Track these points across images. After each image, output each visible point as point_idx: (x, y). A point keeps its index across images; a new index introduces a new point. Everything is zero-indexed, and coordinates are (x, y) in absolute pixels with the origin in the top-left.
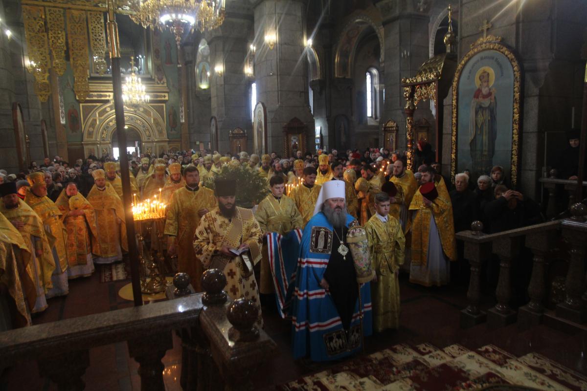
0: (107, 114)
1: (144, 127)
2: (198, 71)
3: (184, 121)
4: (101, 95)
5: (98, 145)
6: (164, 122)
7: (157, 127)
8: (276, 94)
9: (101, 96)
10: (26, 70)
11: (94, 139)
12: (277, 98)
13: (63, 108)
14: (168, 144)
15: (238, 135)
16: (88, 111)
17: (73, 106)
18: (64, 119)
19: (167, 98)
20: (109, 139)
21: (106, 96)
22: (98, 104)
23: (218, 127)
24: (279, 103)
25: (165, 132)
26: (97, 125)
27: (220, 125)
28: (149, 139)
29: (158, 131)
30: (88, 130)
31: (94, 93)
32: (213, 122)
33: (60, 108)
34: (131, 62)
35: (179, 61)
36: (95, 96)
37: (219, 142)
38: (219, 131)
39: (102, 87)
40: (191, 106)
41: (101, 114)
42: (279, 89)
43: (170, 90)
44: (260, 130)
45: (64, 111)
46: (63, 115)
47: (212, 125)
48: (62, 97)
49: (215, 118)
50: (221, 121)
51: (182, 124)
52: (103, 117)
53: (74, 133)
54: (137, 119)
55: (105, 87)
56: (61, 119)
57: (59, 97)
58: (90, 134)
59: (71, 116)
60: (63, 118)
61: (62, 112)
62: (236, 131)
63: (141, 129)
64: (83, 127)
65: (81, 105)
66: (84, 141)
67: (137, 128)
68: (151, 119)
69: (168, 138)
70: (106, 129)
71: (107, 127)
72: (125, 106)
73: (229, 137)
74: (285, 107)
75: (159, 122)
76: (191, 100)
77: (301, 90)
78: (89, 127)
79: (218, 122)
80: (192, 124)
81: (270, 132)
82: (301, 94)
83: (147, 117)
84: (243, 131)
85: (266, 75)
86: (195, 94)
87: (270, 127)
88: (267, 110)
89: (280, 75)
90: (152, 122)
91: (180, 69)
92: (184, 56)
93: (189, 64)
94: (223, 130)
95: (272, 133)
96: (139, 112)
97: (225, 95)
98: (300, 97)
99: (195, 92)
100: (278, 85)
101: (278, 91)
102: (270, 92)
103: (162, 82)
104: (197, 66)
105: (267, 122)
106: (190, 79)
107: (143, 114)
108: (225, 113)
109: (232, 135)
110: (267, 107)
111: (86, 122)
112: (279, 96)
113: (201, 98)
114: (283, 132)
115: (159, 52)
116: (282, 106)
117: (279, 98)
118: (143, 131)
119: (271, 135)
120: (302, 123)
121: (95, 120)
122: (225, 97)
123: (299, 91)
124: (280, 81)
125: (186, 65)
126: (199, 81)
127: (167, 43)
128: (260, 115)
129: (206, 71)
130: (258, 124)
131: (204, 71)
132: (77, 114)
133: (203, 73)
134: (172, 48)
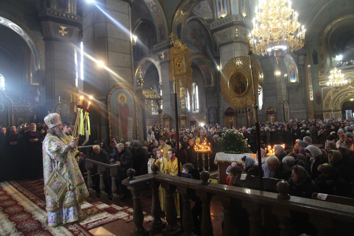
0: (337, 93)
5: (332, 112)
11: (329, 108)
13: (312, 91)
16: (326, 92)
17: (318, 90)
20: (340, 108)
26: (331, 100)
33: (310, 92)
41: (334, 93)
48: (312, 86)
52: (335, 95)
53: (318, 105)
56: (311, 98)
57: (310, 86)
58: (327, 105)
60: (312, 97)
61: (311, 94)
65: (322, 88)
66: (323, 109)
70: (337, 102)
71: (338, 101)
72: (350, 86)
78: (326, 101)
111: (325, 98)
121: (330, 97)
132: (320, 94)
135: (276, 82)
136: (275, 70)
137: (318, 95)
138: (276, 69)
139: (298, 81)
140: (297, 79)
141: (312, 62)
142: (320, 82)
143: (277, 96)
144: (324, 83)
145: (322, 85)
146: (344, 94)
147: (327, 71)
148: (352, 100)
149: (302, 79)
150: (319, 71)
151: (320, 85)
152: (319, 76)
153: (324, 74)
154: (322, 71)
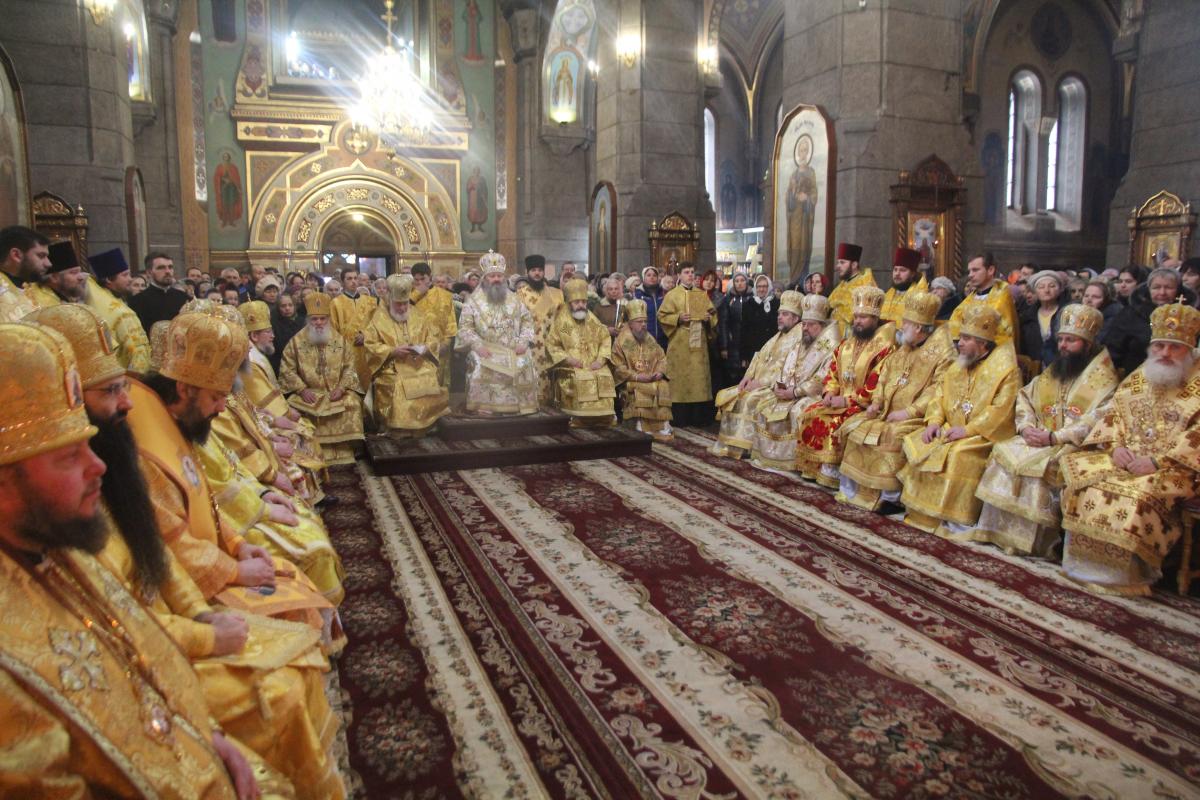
0: (311, 181)
1: (404, 217)
3: (505, 206)
4: (299, 129)
5: (287, 261)
6: (455, 205)
7: (436, 218)
8: (874, 72)
9: (300, 133)
10: (86, 12)
11: (276, 243)
12: (876, 89)
13: (204, 162)
14: (464, 264)
15: (673, 236)
16: (264, 171)
17: (229, 158)
18: (205, 189)
19: (464, 146)
20: (316, 247)
21: (311, 134)
22: (290, 154)
23: (621, 211)
24: (884, 106)
25: (456, 232)
26: (286, 209)
27: (623, 205)
28: (415, 249)
29: (440, 228)
30: (264, 220)
31: (281, 126)
32: (603, 196)
33: (196, 160)
34: (384, 17)
35: (500, 53)
36: (284, 132)
37: (619, 253)
38: (620, 222)
39: (301, 110)
40: (528, 167)
41: (295, 183)
42: (885, 58)
43: (474, 126)
44: (803, 197)
45: (204, 168)
46: (201, 178)
47: (597, 207)
48: (202, 133)
49: (610, 186)
50: (630, 193)
51: (500, 214)
52: (302, 189)
53: (229, 227)
54: (388, 197)
55: (309, 111)
56: (197, 188)
57: (195, 133)
58: (268, 231)
59: (222, 182)
60: (201, 187)
61: (200, 171)
62: (669, 224)
63: (397, 222)
64: (251, 212)
65: (249, 154)
66: (251, 246)
67: (388, 221)
68: (423, 199)
69: (464, 249)
70: (308, 219)
71: (312, 215)
72: (358, 162)
73: (650, 240)
74: (901, 118)
75: (442, 207)
76: (527, 152)
77: (950, 68)
78: (267, 213)
79: (618, 196)
80: (528, 214)
81: (852, 201)
82: (948, 79)
83: (414, 192)
84: (689, 224)
85: (840, 10)
86: (540, 137)
87: (853, 183)
88: (839, 128)
89: (890, 8)
90: (426, 206)
91: (499, 71)
92: (513, 38)
93: (528, 57)
94: (632, 219)
95: (857, 205)
96: (395, 178)
97: (642, 119)
98: (947, 89)
99: (540, 131)
100: (882, 43)
101: (881, 62)
102: (850, 66)
103: (455, 103)
104: (548, 60)
105: (839, 168)
106: (527, 97)
107: (405, 185)
108: (642, 171)
109: (657, 234)
110: (838, 119)
111: (258, 198)
112: (885, 81)
113: (552, 145)
114: (891, 202)
115: (450, 25)
116: (893, 117)
117: (884, 87)
118: (402, 229)
119: (853, 212)
120: (952, 178)
121: (282, 195)
122: (642, 125)
123: (943, 71)
124: (889, 31)
125: (518, 59)
126: (551, 100)
127: (472, 5)
128: (806, 150)
129: (570, 76)
130: (794, 181)
131: (564, 75)
132: (238, 179)
133: (562, 82)
134: (481, 19)
135: (85, 47)
137: (227, 181)
139: (150, 98)
140: (142, 82)
141: (209, 27)
142: (241, 126)
143: (89, 127)
144: (258, 131)
145: (252, 137)
146: (333, 189)
147: (271, 84)
148: (358, 217)
149: (164, 91)
150: (241, 74)
151: (242, 136)
152: (240, 98)
153: (258, 91)
154: (254, 76)
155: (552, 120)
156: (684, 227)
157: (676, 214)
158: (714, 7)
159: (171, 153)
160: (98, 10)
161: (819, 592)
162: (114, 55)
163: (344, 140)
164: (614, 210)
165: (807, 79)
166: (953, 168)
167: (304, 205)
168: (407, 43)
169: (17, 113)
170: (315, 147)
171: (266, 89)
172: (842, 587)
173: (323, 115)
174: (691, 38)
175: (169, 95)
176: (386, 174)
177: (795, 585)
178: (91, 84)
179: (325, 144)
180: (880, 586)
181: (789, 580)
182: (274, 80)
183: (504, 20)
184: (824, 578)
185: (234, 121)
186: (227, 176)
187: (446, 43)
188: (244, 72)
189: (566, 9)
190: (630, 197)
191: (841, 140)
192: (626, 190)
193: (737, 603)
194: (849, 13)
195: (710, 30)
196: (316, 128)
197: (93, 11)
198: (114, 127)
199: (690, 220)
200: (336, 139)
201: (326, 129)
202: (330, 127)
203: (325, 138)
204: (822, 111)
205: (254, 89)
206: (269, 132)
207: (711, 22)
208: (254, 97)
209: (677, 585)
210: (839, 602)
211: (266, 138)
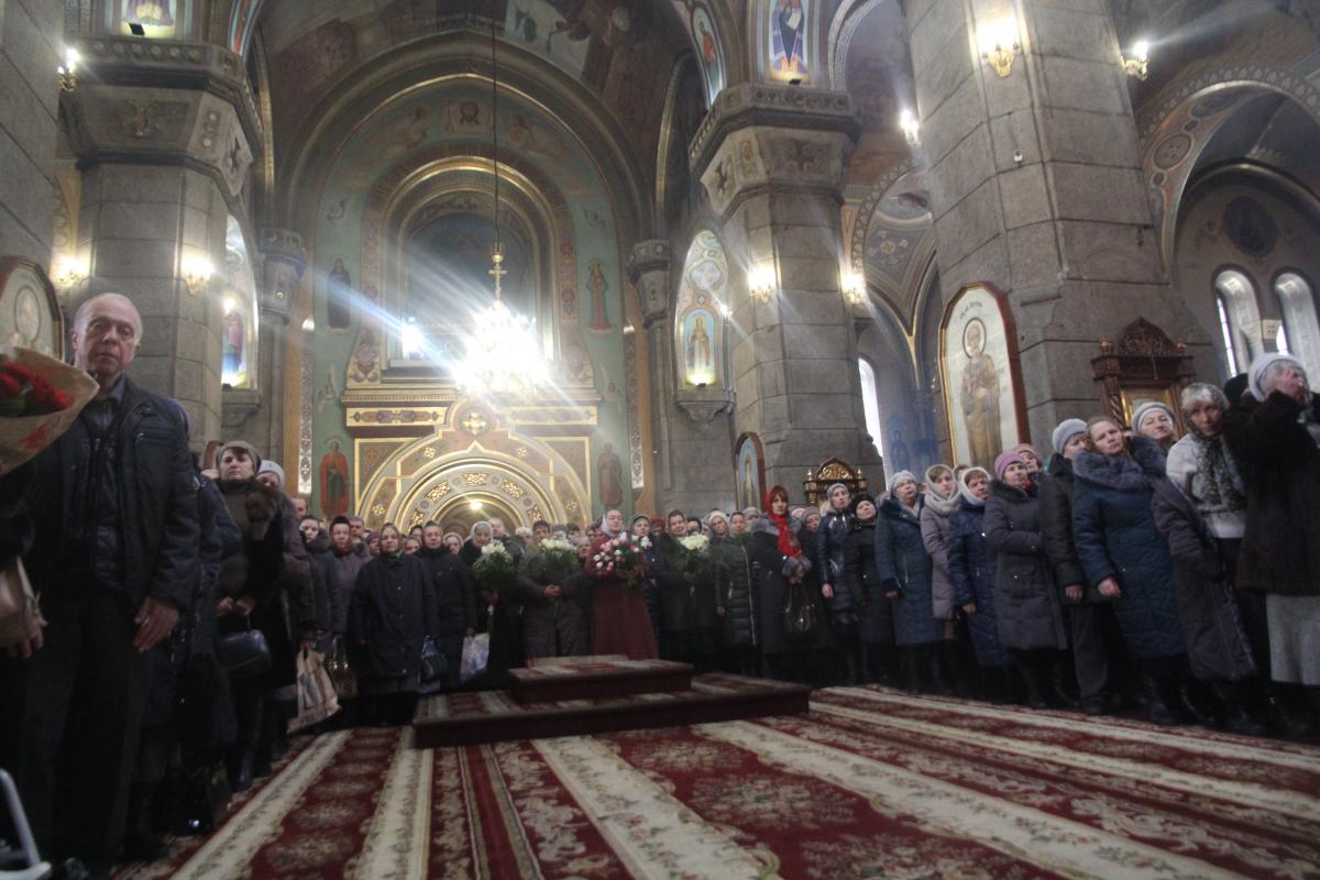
0: (423, 468)
1: (528, 502)
2: (682, 329)
3: (641, 484)
4: (413, 412)
6: (585, 487)
7: (564, 502)
8: (1046, 232)
9: (413, 416)
12: (1052, 249)
13: (310, 452)
16: (373, 459)
17: (337, 447)
18: (309, 481)
19: (592, 421)
21: (424, 416)
22: (402, 439)
23: (768, 463)
24: (1066, 269)
25: (586, 515)
26: (395, 499)
27: (772, 455)
29: (568, 514)
30: (371, 512)
31: (393, 410)
32: (748, 450)
33: (301, 450)
34: (491, 272)
35: (628, 319)
36: (396, 416)
38: (769, 474)
39: (415, 392)
40: (665, 437)
41: (409, 467)
42: (1057, 215)
43: (603, 398)
44: (982, 392)
45: (310, 459)
46: (306, 469)
47: (741, 465)
48: (310, 422)
49: (754, 436)
50: (778, 441)
51: (636, 494)
52: (414, 476)
54: (510, 480)
55: (424, 392)
56: (301, 480)
57: (302, 422)
59: (329, 474)
60: (305, 478)
61: (305, 462)
62: (827, 473)
63: (520, 509)
64: (358, 504)
65: (357, 442)
67: (509, 509)
68: (548, 480)
70: (419, 509)
71: (425, 504)
72: (475, 443)
73: (807, 493)
74: (1089, 280)
75: (570, 489)
76: (664, 421)
77: (1140, 221)
78: (375, 504)
79: (764, 445)
80: (667, 490)
81: (1045, 382)
82: (1140, 232)
83: (538, 474)
84: (851, 472)
85: (993, 171)
86: (677, 403)
87: (1042, 360)
88: (1013, 301)
89: (1052, 160)
90: (552, 488)
91: (629, 337)
92: (641, 301)
93: (657, 321)
94: (783, 470)
95: (1053, 386)
96: (516, 459)
97: (784, 357)
98: (1141, 244)
99: (676, 396)
100: (1050, 198)
101: (1053, 220)
102: (1016, 229)
103: (581, 376)
104: (680, 320)
105: (1021, 346)
106: (660, 361)
107: (527, 466)
108: (790, 415)
109: (814, 486)
110: (1011, 291)
111: (366, 489)
112: (1061, 240)
113: (691, 412)
114: (1096, 380)
115: (573, 296)
116: (1080, 279)
117: (1061, 247)
118: (525, 516)
119: (1048, 396)
120: (1168, 343)
121: (392, 484)
122: (784, 364)
123: (1132, 225)
124: (1056, 184)
125: (647, 325)
126: (687, 363)
127: (597, 274)
128: (978, 336)
129: (705, 335)
130: (967, 377)
131: (699, 334)
132: (346, 471)
133: (697, 342)
134: (607, 287)
135: (176, 317)
136: (181, 244)
137: (333, 471)
138: (185, 240)
139: (256, 386)
140: (249, 370)
142: (351, 412)
144: (369, 417)
145: (361, 423)
146: (449, 476)
147: (384, 368)
148: (476, 506)
149: (272, 378)
150: (353, 360)
151: (351, 423)
152: (351, 384)
153: (370, 375)
154: (366, 361)
155: (688, 383)
156: (846, 476)
157: (834, 461)
158: (854, 234)
159: (274, 441)
160: (194, 281)
161: (1095, 847)
162: (206, 324)
163: (460, 423)
164: (761, 462)
165: (966, 256)
166: (1169, 335)
167: (417, 493)
168: (530, 321)
169: (54, 344)
170: (429, 430)
171: (378, 373)
172: (1134, 838)
173: (438, 395)
174: (832, 264)
175: (276, 382)
176: (506, 456)
177: (1046, 839)
178: (178, 354)
179: (439, 425)
180: (1209, 834)
181: (1033, 832)
182: (388, 364)
183: (631, 286)
184: (1100, 827)
185: (344, 407)
186: (334, 467)
187: (569, 314)
188: (357, 357)
189: (695, 264)
190: (779, 446)
191: (1020, 315)
192: (773, 438)
193: (941, 868)
194: (1004, 172)
195: (853, 258)
196: (430, 410)
197: (188, 280)
198: (198, 398)
199: (853, 467)
200: (452, 420)
201: (440, 411)
202: (445, 408)
203: (440, 420)
204: (990, 287)
205: (366, 373)
206: (380, 417)
207: (853, 250)
208: (366, 382)
209: (830, 848)
210: (1138, 860)
211: (376, 424)
